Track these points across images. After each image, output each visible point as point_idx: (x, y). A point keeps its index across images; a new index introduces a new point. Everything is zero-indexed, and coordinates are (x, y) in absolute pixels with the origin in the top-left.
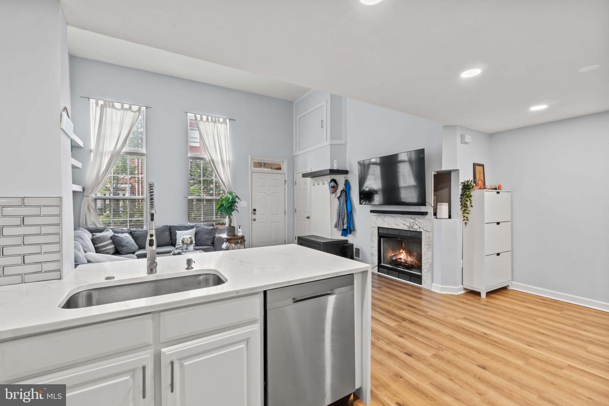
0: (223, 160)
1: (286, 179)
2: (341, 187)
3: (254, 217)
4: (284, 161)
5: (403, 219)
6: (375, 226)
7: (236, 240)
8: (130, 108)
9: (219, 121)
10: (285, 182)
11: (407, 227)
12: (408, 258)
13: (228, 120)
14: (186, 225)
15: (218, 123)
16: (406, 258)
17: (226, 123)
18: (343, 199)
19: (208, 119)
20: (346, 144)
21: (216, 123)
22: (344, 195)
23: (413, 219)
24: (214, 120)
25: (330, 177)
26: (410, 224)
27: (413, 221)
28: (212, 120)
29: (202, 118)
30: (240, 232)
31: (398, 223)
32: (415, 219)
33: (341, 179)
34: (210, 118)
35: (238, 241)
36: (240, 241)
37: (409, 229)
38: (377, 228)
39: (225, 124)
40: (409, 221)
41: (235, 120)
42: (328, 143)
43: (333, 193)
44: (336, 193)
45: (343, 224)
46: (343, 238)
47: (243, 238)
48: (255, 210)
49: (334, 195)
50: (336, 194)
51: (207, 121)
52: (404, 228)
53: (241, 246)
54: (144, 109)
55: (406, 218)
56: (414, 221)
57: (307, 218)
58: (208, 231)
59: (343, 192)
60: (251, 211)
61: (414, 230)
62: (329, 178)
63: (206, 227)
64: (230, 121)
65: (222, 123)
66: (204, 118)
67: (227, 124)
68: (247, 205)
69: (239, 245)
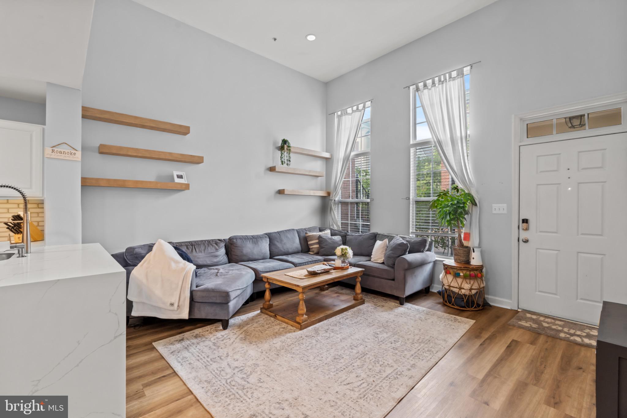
3: (524, 235)
8: (358, 109)
9: (450, 77)
15: (448, 82)
17: (462, 76)
19: (434, 83)
21: (445, 83)
24: (443, 80)
28: (440, 81)
29: (425, 85)
30: (476, 259)
34: (437, 79)
35: (459, 273)
39: (460, 78)
41: (482, 62)
47: (480, 269)
48: (525, 221)
51: (433, 85)
54: (368, 104)
65: (454, 79)
66: (429, 82)
68: (505, 212)
69: (460, 280)
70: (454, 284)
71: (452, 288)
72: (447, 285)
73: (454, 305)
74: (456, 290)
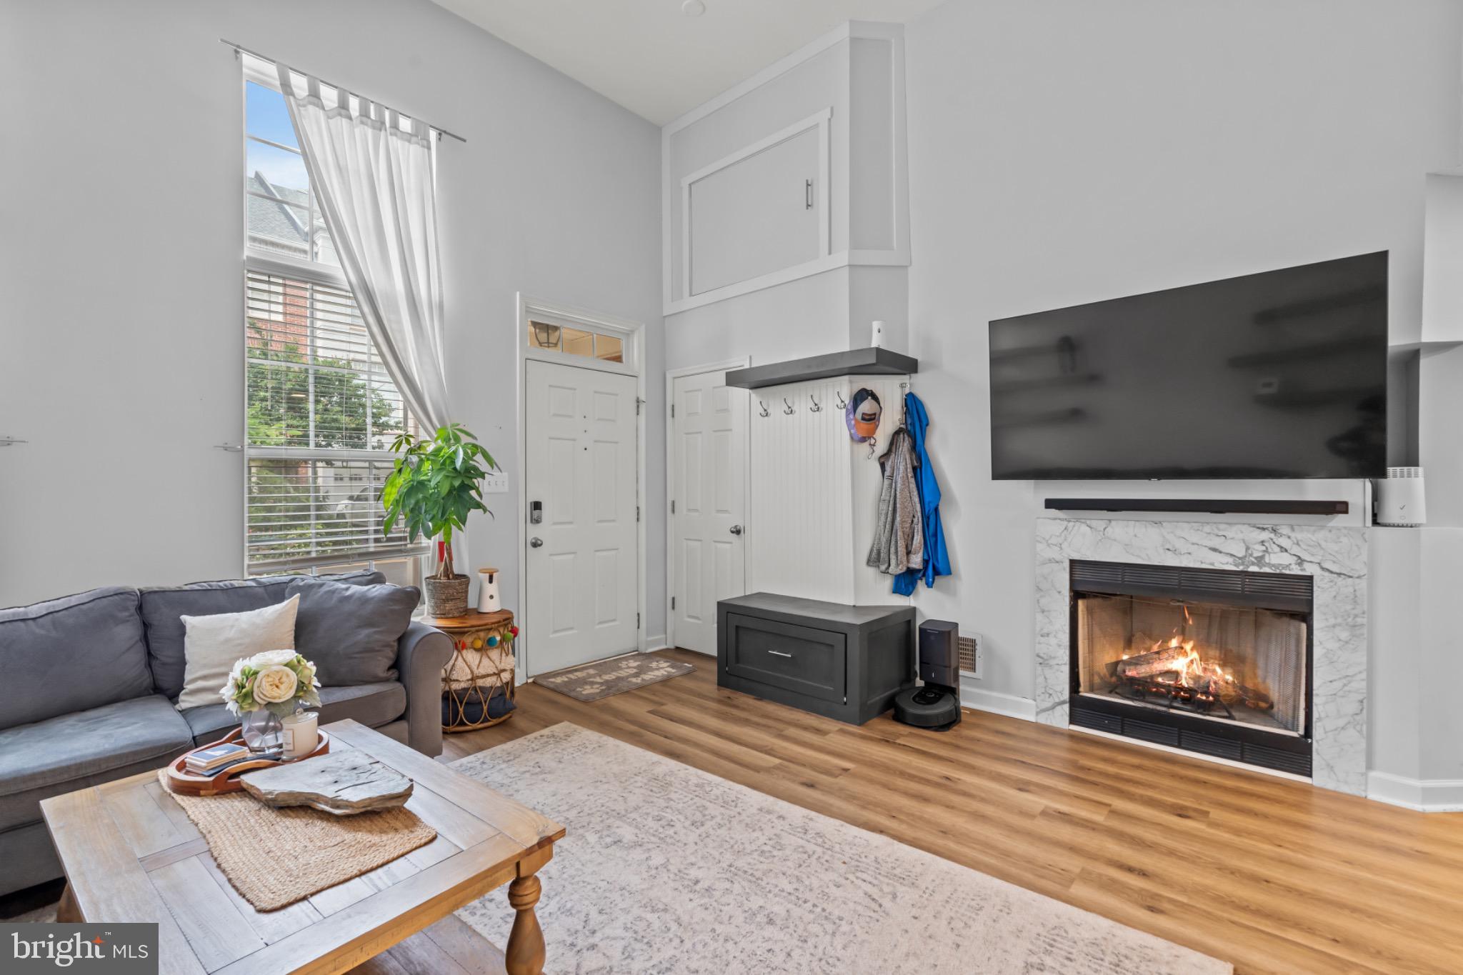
0: (415, 292)
1: (642, 398)
2: (891, 418)
3: (535, 532)
4: (632, 332)
5: (1207, 529)
6: (1058, 557)
7: (482, 634)
9: (395, 126)
10: (638, 407)
11: (1231, 560)
12: (1214, 672)
13: (433, 135)
14: (236, 584)
15: (391, 134)
16: (1199, 672)
17: (425, 143)
18: (902, 461)
19: (343, 106)
20: (906, 267)
21: (383, 132)
22: (905, 445)
23: (1264, 529)
24: (373, 116)
25: (851, 382)
26: (1247, 548)
27: (1265, 535)
28: (364, 113)
29: (314, 94)
30: (491, 597)
31: (1179, 544)
32: (1274, 531)
33: (891, 390)
34: (354, 104)
35: (494, 637)
36: (498, 638)
37: (1241, 568)
38: (1067, 565)
39: (423, 146)
40: (1240, 536)
41: (465, 141)
42: (842, 257)
43: (863, 440)
44: (873, 441)
45: (908, 553)
46: (901, 601)
47: (509, 621)
48: (537, 506)
49: (865, 447)
50: (872, 446)
51: (343, 112)
52: (1213, 564)
53: (504, 655)
55: (1222, 526)
56: (1272, 536)
57: (732, 532)
58: (369, 607)
59: (902, 435)
60: (523, 510)
61: (1267, 570)
62: (845, 388)
63: (355, 589)
64: (440, 139)
65: (408, 137)
66: (329, 95)
67: (429, 148)
68: (506, 489)
69: (494, 654)
70: (486, 666)
71: (480, 683)
72: (469, 677)
73: (466, 725)
74: (488, 682)
